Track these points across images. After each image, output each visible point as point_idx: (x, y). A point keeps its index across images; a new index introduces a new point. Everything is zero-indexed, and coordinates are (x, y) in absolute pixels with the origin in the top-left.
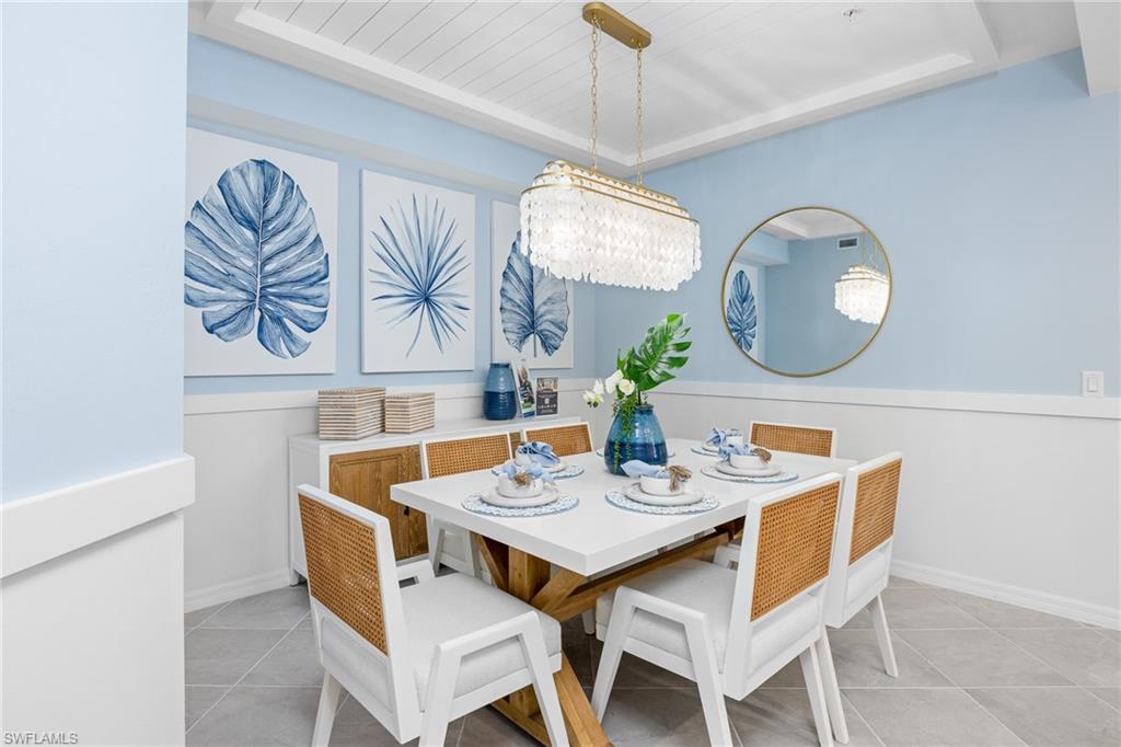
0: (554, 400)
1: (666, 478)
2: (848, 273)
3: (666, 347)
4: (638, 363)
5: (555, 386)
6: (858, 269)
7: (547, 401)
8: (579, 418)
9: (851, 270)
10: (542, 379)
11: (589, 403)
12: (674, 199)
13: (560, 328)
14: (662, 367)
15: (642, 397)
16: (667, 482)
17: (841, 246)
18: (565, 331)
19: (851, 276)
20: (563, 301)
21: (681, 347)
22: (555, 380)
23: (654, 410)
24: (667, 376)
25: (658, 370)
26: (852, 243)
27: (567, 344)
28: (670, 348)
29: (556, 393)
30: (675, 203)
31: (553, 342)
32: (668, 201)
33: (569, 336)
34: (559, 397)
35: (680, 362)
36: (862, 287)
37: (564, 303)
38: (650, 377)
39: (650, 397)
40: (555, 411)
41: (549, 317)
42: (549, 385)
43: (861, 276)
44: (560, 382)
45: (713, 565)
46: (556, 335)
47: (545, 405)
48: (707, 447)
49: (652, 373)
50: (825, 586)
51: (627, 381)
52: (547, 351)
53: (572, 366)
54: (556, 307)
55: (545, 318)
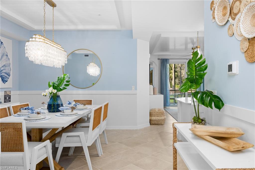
0: (10, 98)
1: (70, 109)
2: (90, 64)
3: (64, 82)
4: (56, 85)
5: (10, 93)
6: (92, 63)
7: (7, 98)
8: (19, 103)
9: (91, 63)
10: (6, 91)
11: (44, 96)
12: (61, 46)
13: (8, 75)
14: (63, 86)
15: (57, 93)
16: (71, 110)
17: (85, 56)
18: (9, 76)
19: (90, 65)
20: (9, 66)
21: (67, 82)
22: (10, 91)
23: (60, 96)
24: (64, 88)
25: (62, 87)
26: (87, 56)
27: (10, 80)
28: (65, 82)
29: (10, 96)
30: (61, 47)
31: (5, 79)
32: (59, 46)
33: (11, 78)
34: (11, 97)
35: (68, 85)
36: (93, 68)
37: (9, 67)
38: (60, 88)
39: (59, 93)
40: (10, 101)
41: (4, 71)
42: (8, 93)
43: (93, 65)
44: (12, 92)
45: (76, 128)
46: (7, 77)
47: (7, 99)
48: (67, 105)
49: (61, 87)
50: (100, 126)
51: (54, 90)
52: (3, 82)
53: (12, 87)
54: (7, 68)
55: (3, 71)
